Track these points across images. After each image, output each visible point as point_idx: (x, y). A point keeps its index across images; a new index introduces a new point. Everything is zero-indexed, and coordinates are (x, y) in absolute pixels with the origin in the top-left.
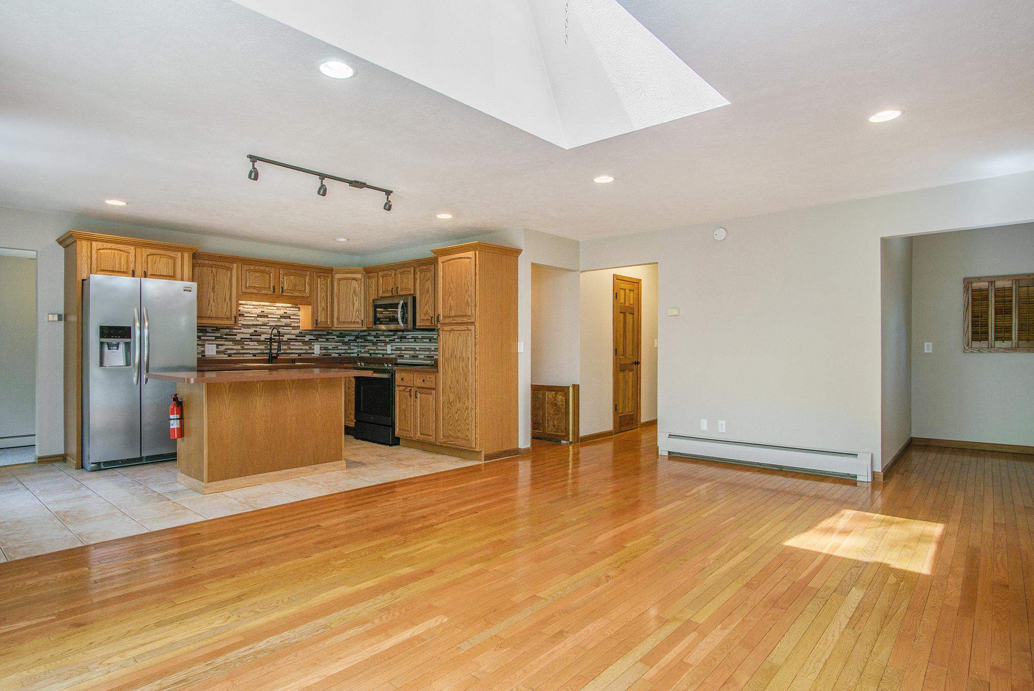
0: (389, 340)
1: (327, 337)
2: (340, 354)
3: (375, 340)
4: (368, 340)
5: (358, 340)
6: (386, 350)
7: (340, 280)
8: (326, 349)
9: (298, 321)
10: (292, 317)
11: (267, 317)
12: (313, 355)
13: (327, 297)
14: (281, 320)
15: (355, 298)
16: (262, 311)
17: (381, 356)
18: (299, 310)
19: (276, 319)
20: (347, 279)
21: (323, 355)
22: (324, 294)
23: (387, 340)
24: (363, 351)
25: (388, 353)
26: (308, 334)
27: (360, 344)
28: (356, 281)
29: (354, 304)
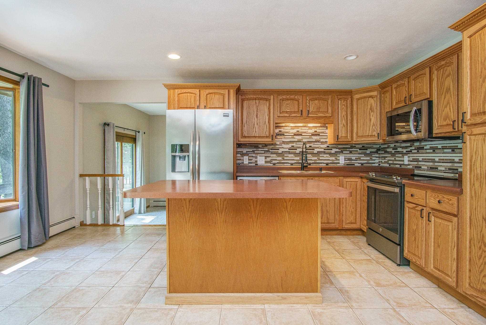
0: (406, 151)
1: (351, 150)
2: (362, 164)
3: (393, 151)
4: (388, 152)
5: (379, 152)
6: (403, 161)
7: (358, 99)
8: (350, 159)
9: (326, 137)
10: (321, 134)
11: (301, 135)
12: (338, 165)
13: (347, 116)
14: (312, 137)
15: (372, 114)
16: (297, 131)
17: (398, 166)
18: (327, 129)
19: (308, 137)
20: (365, 97)
21: (347, 165)
22: (344, 113)
23: (405, 151)
24: (383, 161)
25: (405, 163)
26: (334, 148)
27: (381, 155)
28: (372, 98)
29: (370, 120)
